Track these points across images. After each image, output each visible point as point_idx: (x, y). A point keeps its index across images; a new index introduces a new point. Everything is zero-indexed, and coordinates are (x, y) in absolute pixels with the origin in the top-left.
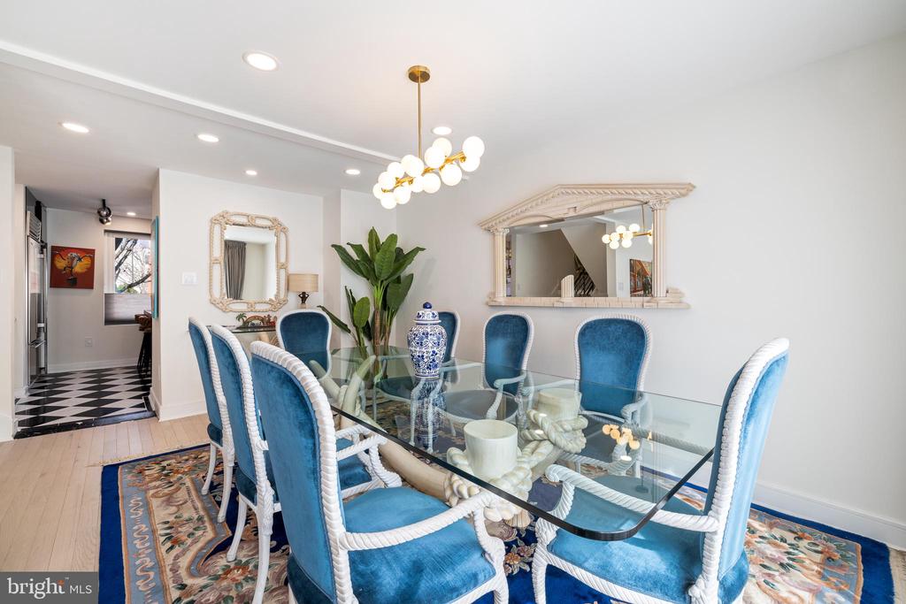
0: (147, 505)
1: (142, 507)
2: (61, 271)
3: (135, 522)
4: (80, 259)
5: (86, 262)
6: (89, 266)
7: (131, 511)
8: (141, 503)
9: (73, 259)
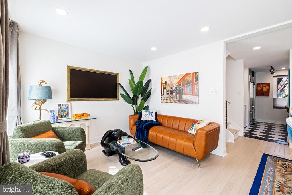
0: (274, 172)
1: (272, 172)
2: (259, 91)
3: (268, 175)
4: (265, 87)
5: (267, 87)
6: (268, 89)
7: (268, 171)
8: (272, 171)
9: (263, 87)
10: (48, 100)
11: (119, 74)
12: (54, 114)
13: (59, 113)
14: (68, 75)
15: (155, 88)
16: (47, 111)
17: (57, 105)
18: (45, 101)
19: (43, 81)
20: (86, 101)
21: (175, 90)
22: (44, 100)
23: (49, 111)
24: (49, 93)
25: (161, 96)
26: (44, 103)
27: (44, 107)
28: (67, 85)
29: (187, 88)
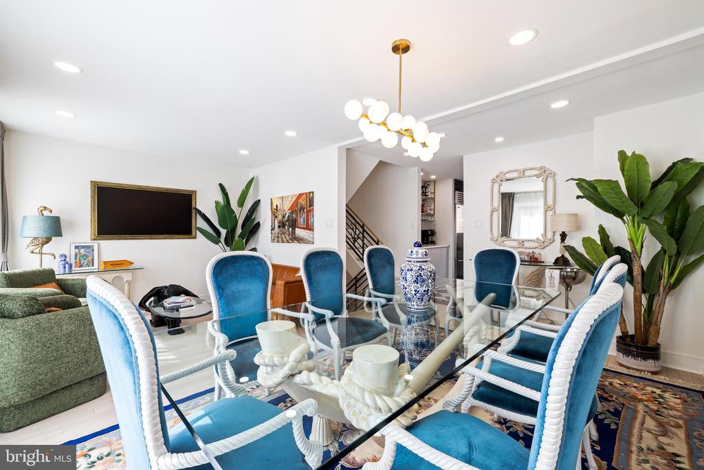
10: (53, 238)
11: (196, 192)
12: (65, 260)
13: (75, 259)
14: (92, 197)
15: (265, 217)
16: (53, 255)
17: (73, 246)
18: (48, 240)
19: (45, 208)
20: (128, 239)
21: (287, 221)
22: (46, 238)
23: (57, 256)
24: (55, 227)
25: (272, 230)
26: (47, 242)
27: (46, 248)
28: (91, 214)
29: (300, 217)
